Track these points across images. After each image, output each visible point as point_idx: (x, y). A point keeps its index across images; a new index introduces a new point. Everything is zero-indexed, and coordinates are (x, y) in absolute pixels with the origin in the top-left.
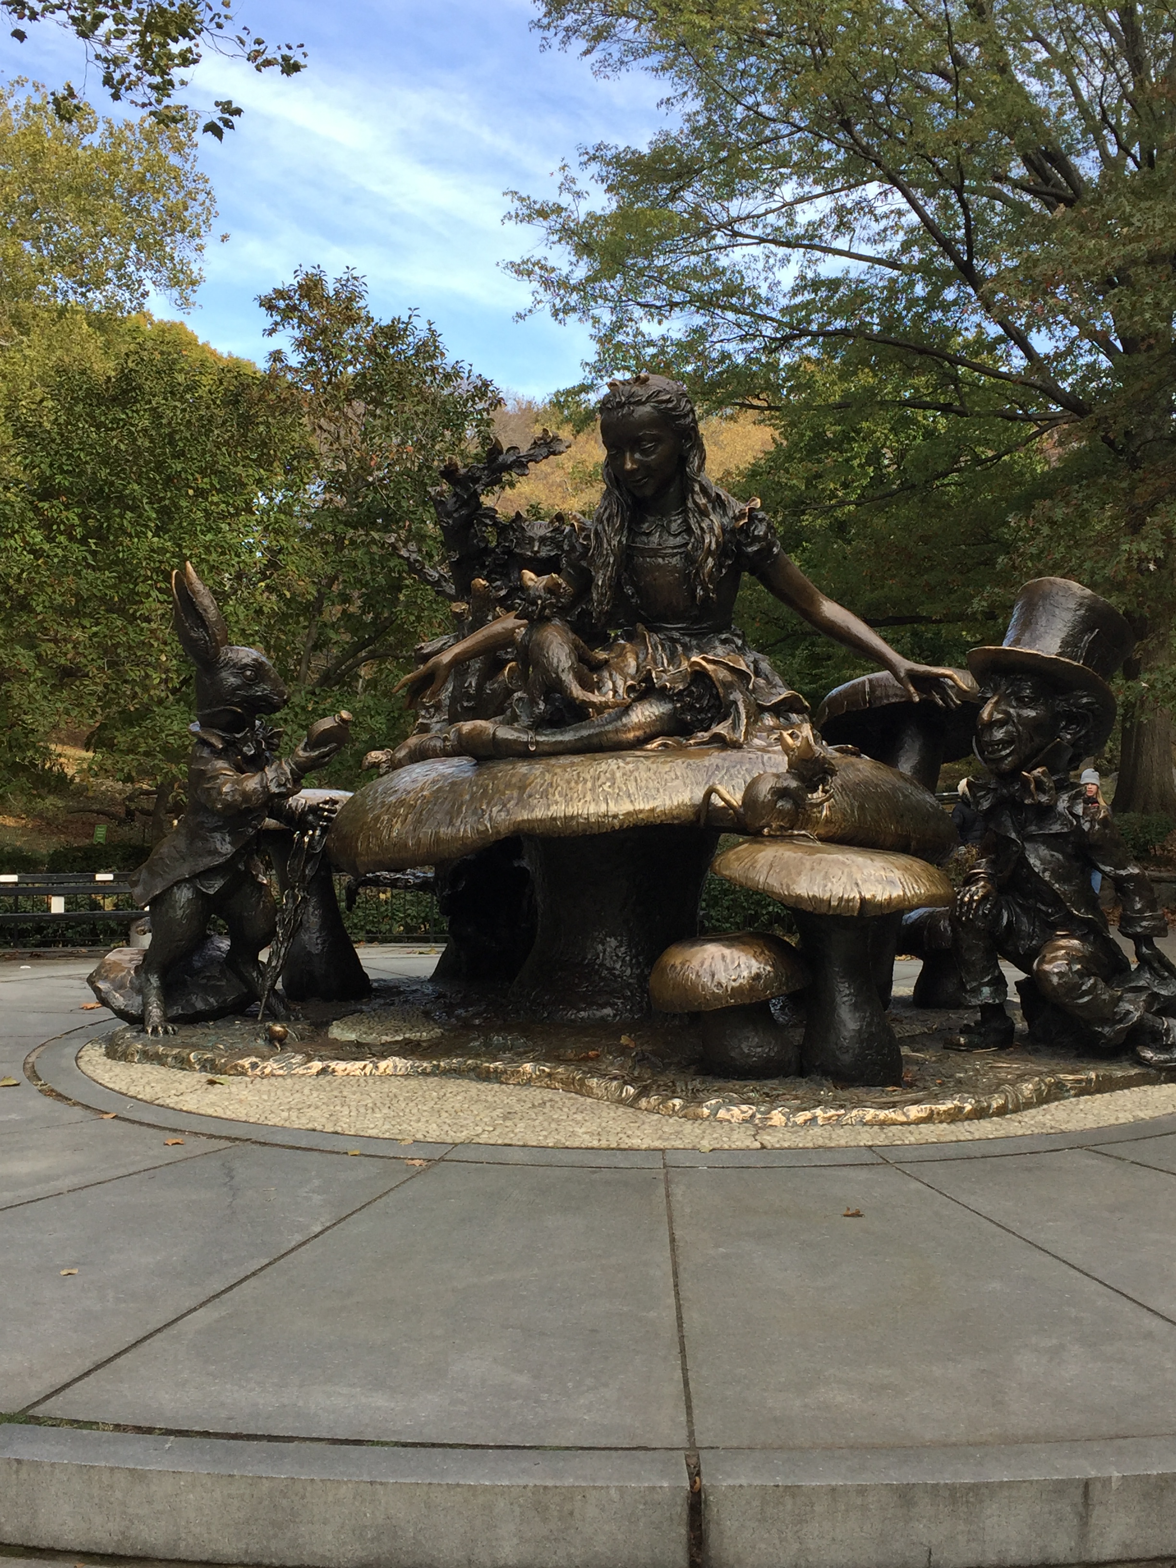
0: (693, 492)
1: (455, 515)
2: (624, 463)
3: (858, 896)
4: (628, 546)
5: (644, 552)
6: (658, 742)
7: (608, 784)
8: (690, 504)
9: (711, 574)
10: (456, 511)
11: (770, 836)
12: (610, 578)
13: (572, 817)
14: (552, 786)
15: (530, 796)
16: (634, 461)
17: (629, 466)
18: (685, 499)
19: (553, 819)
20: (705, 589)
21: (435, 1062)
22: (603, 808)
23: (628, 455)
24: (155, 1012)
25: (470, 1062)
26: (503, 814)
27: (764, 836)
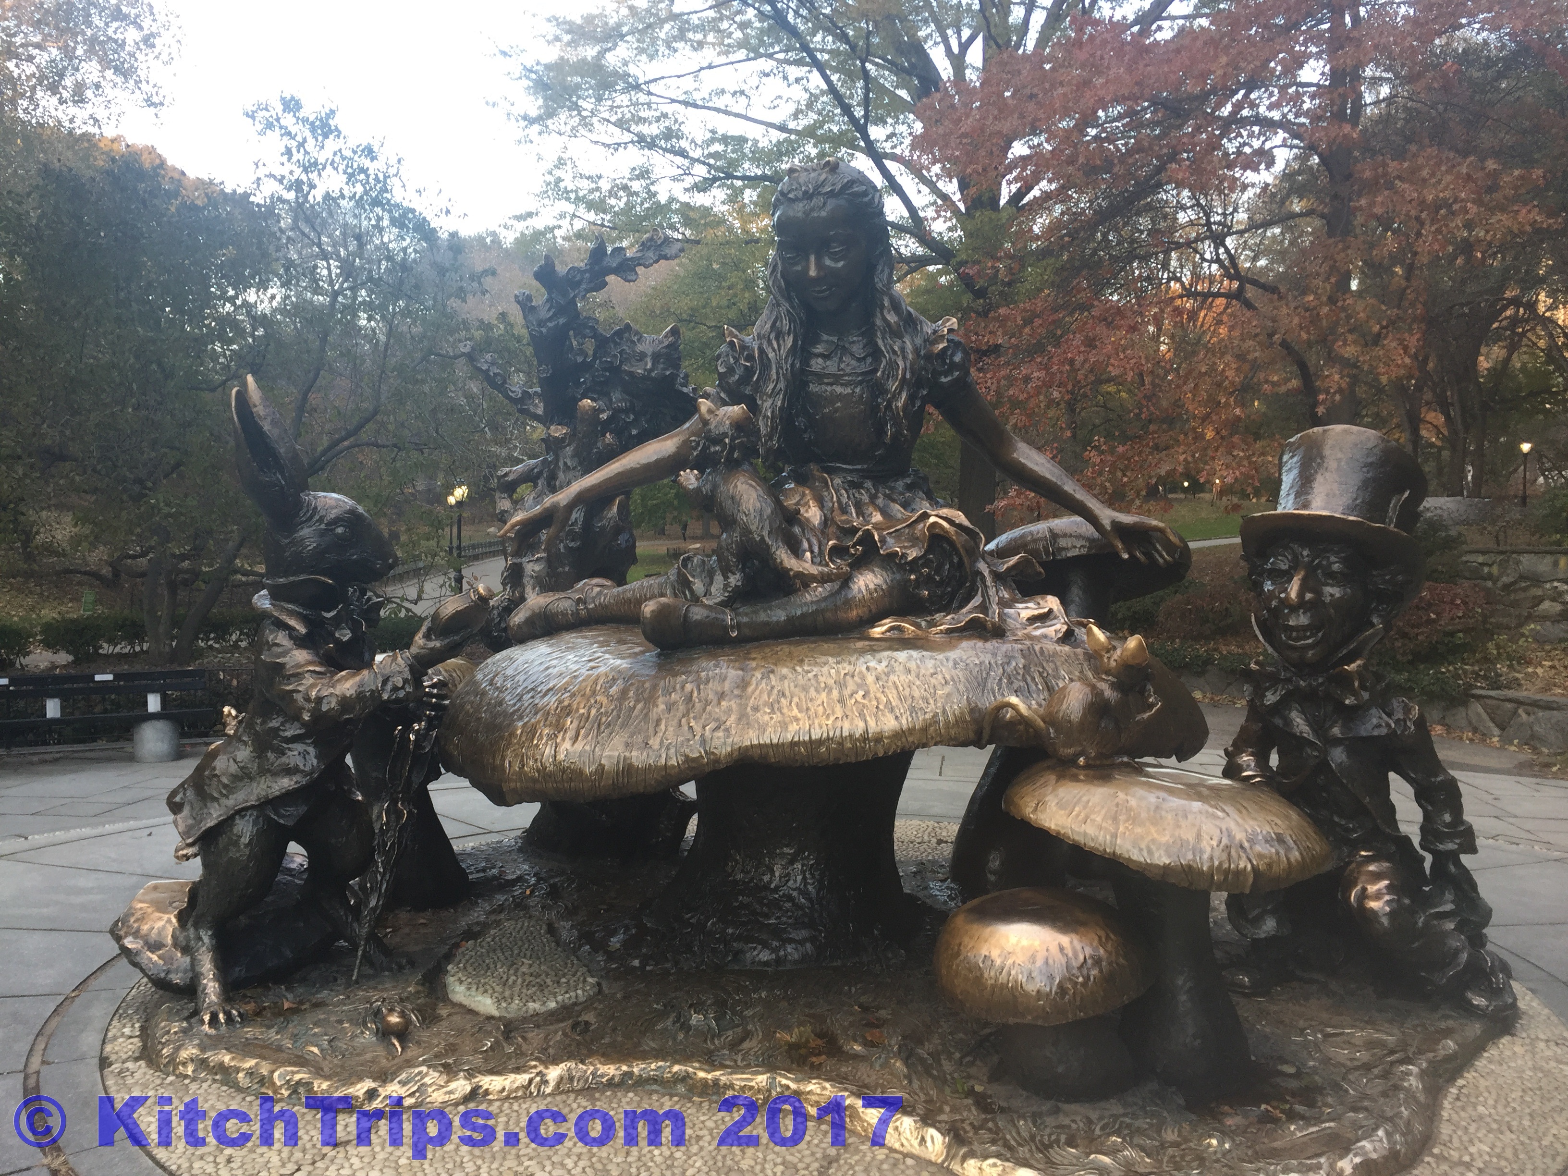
0: (882, 307)
1: (550, 325)
2: (807, 269)
3: (1249, 867)
4: (802, 371)
5: (820, 377)
6: (886, 625)
7: (861, 693)
8: (879, 322)
9: (905, 406)
10: (550, 319)
11: (1087, 767)
12: (782, 408)
13: (820, 742)
14: (784, 695)
15: (756, 709)
16: (820, 266)
17: (813, 273)
18: (872, 315)
19: (793, 744)
20: (897, 424)
22: (859, 728)
23: (812, 258)
24: (211, 988)
26: (720, 734)
27: (1079, 767)
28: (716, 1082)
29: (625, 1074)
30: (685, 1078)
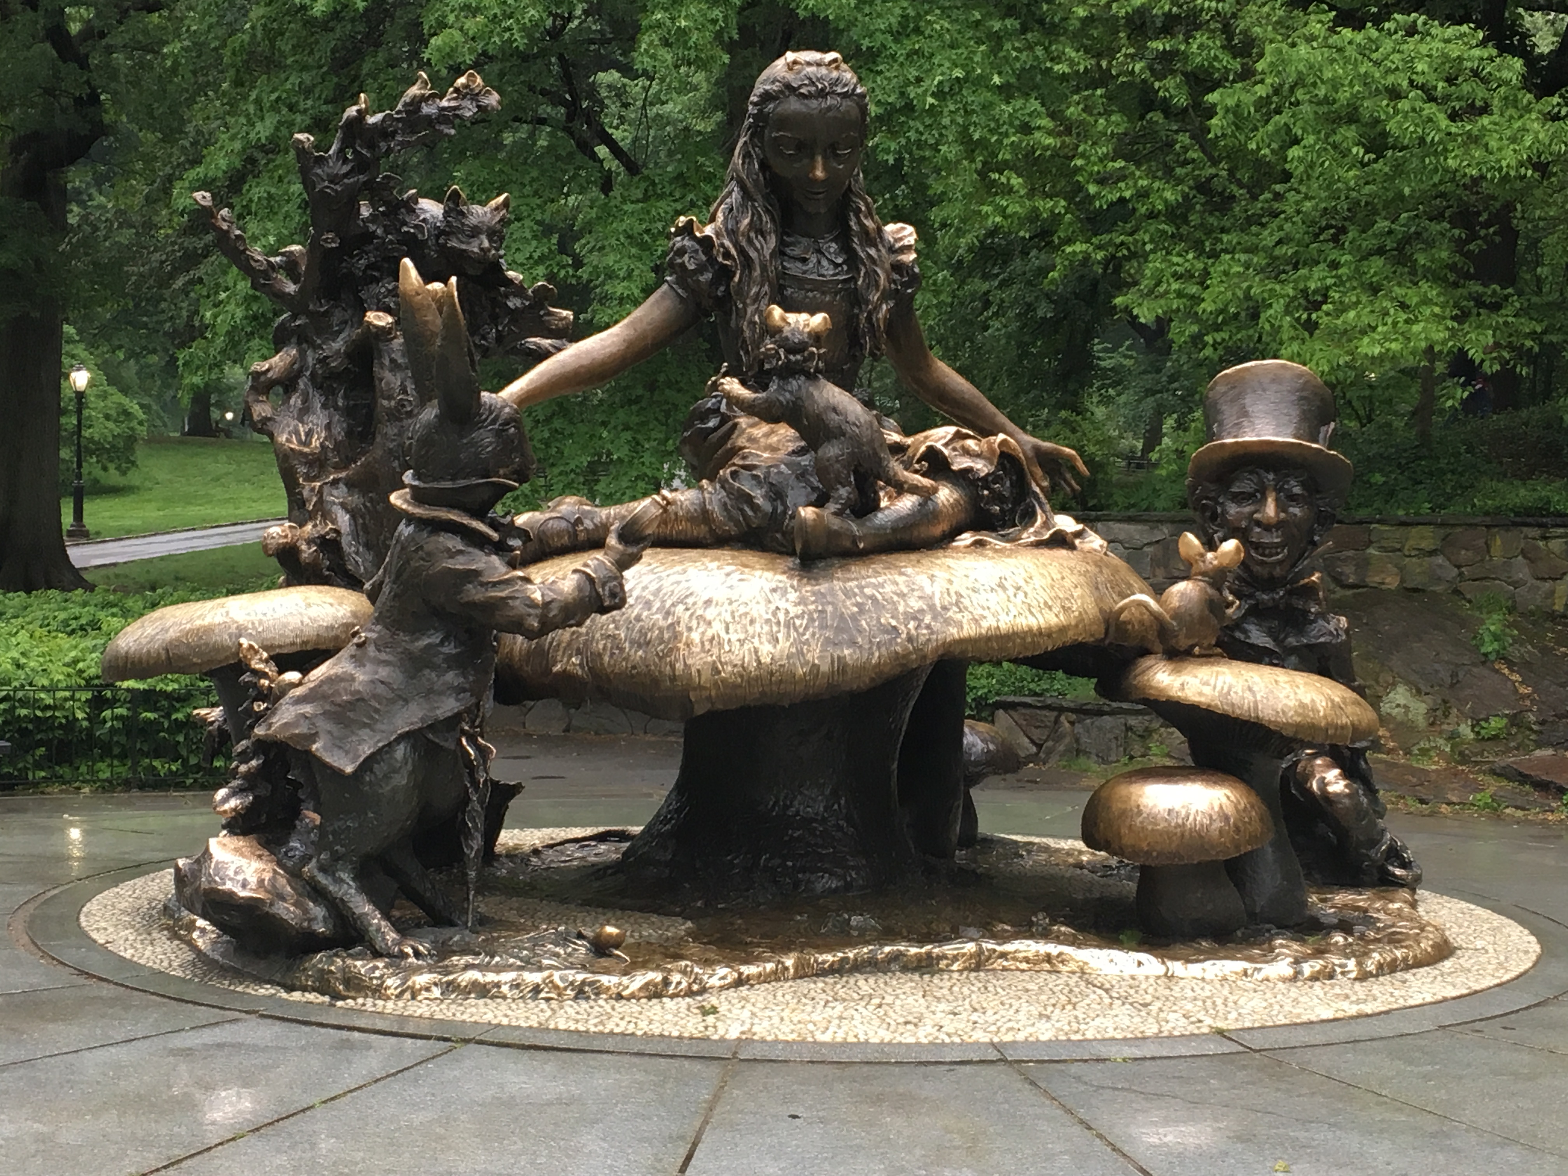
4: (782, 274)
5: (801, 282)
6: (967, 538)
16: (825, 169)
18: (847, 220)
20: (875, 337)
21: (840, 955)
23: (819, 159)
24: (385, 927)
25: (887, 949)
28: (929, 954)
29: (842, 959)
30: (896, 957)
